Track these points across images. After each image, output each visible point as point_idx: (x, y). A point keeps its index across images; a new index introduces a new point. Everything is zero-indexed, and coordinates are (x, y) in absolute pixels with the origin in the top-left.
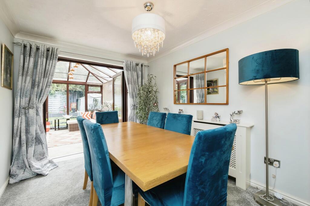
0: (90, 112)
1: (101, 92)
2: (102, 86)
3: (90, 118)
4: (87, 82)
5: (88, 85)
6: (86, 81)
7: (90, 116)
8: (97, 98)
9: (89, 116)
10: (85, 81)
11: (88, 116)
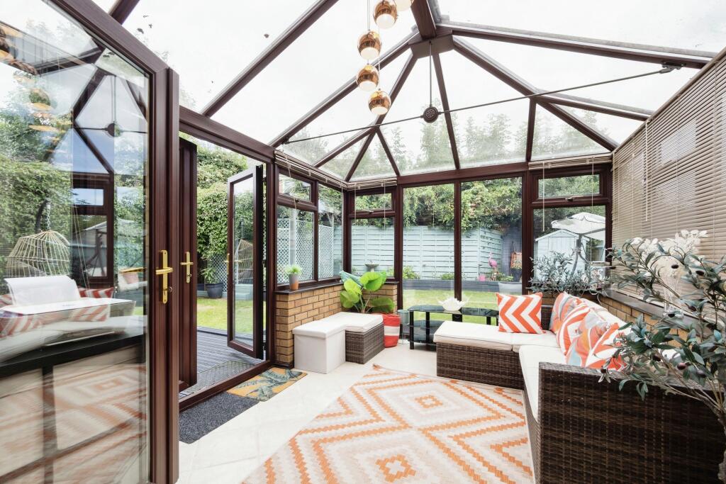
0: (536, 298)
1: (604, 200)
2: (610, 165)
3: (536, 327)
4: (533, 158)
5: (537, 174)
6: (528, 158)
7: (539, 315)
8: (592, 236)
9: (533, 315)
10: (522, 159)
11: (525, 315)
